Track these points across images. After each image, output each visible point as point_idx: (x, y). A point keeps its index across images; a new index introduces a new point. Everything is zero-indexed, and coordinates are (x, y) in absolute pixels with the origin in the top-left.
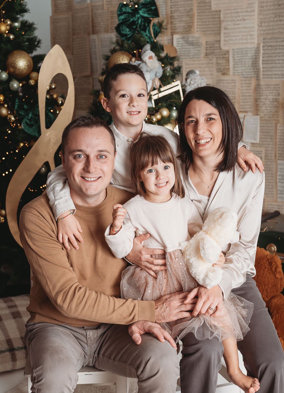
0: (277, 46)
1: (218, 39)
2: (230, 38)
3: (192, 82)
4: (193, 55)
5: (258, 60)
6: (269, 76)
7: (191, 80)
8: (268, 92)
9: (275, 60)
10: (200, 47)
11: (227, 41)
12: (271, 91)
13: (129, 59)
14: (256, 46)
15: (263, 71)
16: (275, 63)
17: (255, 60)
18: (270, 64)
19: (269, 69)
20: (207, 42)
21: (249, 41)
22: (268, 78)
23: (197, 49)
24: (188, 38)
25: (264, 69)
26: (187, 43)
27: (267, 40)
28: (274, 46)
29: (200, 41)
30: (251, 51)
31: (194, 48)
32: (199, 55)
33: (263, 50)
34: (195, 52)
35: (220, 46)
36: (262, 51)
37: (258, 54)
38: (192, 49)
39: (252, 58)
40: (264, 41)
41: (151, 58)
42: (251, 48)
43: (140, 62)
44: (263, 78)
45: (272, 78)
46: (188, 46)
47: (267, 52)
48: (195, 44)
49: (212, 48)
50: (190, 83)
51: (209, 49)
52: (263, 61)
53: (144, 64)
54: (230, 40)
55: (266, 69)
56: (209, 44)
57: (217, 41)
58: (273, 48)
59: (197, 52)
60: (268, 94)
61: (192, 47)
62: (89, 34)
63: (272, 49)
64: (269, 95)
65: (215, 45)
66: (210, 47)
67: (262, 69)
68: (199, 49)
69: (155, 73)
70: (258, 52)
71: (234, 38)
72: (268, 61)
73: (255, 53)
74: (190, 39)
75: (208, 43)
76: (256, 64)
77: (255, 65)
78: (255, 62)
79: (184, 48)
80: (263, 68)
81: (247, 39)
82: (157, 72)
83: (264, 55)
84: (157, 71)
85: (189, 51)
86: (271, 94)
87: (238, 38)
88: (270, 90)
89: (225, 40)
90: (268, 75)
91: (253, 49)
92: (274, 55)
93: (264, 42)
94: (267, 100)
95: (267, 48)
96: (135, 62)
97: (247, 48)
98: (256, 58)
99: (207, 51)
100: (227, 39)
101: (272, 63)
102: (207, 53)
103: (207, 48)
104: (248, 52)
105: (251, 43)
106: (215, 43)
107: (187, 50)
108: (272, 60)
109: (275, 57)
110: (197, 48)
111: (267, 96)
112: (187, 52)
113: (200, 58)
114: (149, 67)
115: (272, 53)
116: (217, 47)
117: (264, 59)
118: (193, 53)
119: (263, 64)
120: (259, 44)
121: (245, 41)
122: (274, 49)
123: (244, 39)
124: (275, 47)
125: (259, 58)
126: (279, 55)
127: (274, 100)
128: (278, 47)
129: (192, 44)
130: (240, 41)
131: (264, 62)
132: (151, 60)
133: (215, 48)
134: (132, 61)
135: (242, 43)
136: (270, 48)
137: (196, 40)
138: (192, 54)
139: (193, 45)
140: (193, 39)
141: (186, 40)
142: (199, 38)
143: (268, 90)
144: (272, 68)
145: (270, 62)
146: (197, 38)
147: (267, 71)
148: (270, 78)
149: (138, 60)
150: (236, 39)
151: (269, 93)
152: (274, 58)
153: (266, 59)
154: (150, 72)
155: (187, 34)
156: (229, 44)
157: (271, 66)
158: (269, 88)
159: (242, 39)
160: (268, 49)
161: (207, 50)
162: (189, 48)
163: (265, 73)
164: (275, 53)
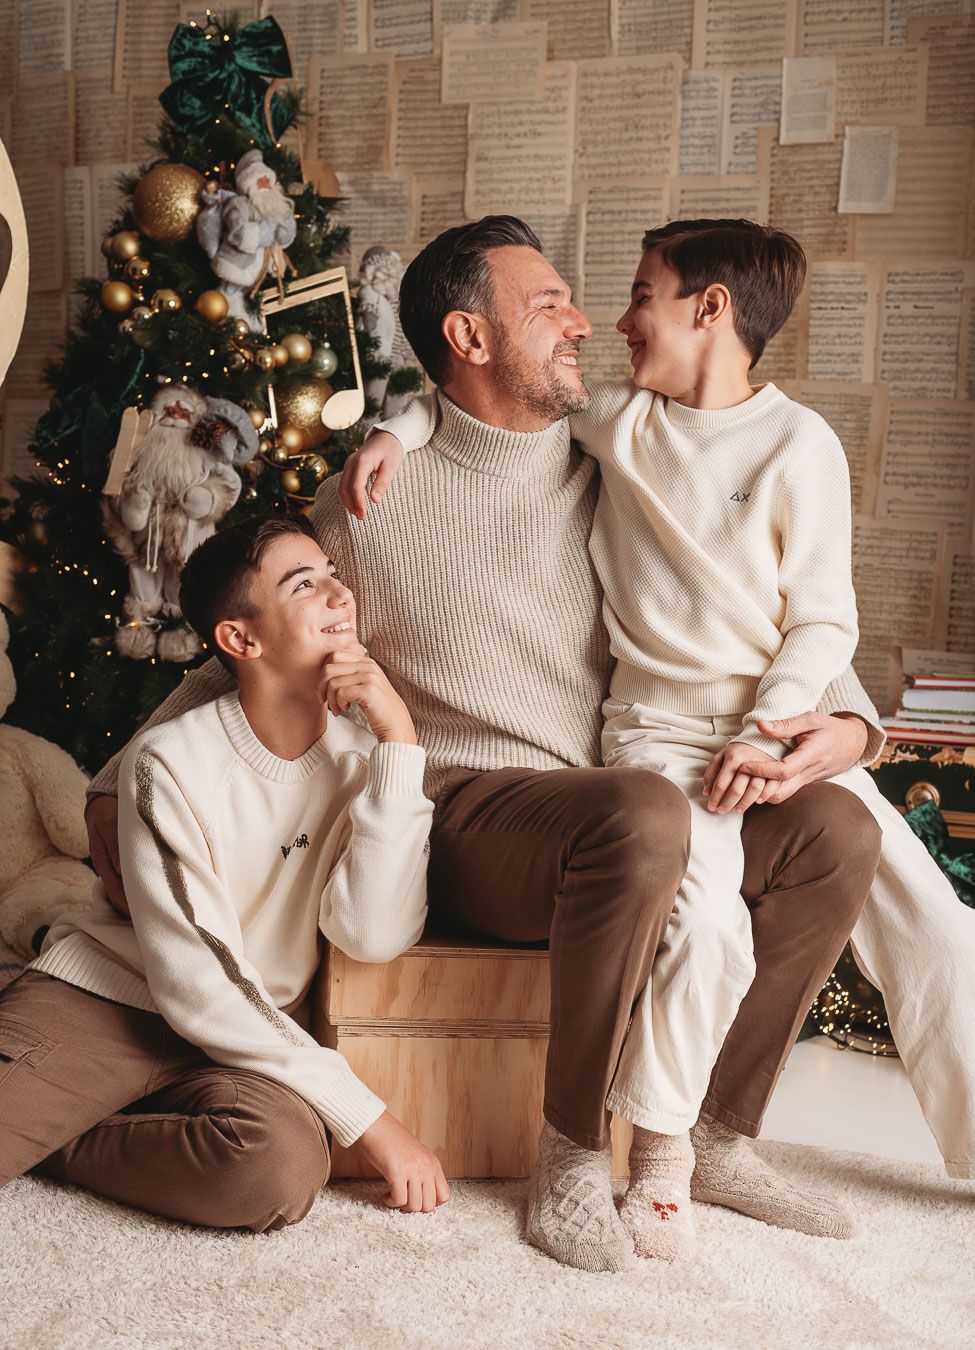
0: (627, 212)
1: (460, 189)
2: (493, 186)
3: (379, 275)
4: (383, 235)
5: (572, 251)
6: (602, 300)
7: (378, 269)
8: (602, 344)
9: (623, 253)
10: (404, 212)
11: (483, 195)
12: (609, 344)
13: (198, 185)
14: (568, 212)
15: (586, 284)
16: (622, 262)
17: (563, 251)
18: (607, 263)
19: (605, 279)
20: (424, 197)
21: (548, 196)
22: (600, 304)
23: (395, 217)
24: (368, 184)
25: (589, 280)
26: (366, 198)
27: (601, 196)
28: (620, 212)
29: (405, 193)
30: (554, 226)
31: (385, 214)
32: (398, 234)
33: (588, 222)
34: (388, 224)
35: (463, 209)
36: (584, 227)
37: (573, 235)
38: (381, 217)
39: (556, 247)
40: (592, 197)
41: (263, 183)
42: (555, 217)
43: (231, 194)
44: (586, 304)
45: (611, 304)
46: (370, 206)
47: (599, 228)
48: (389, 202)
49: (440, 216)
50: (375, 277)
51: (430, 216)
52: (587, 254)
53: (243, 198)
54: (493, 191)
55: (596, 279)
56: (431, 204)
57: (454, 194)
58: (616, 217)
59: (395, 224)
60: (600, 352)
61: (382, 210)
62: (63, 165)
63: (612, 222)
64: (603, 356)
65: (450, 207)
66: (434, 212)
67: (583, 279)
68: (402, 216)
69: (274, 227)
70: (573, 228)
71: (505, 187)
72: (602, 254)
73: (564, 232)
74: (376, 187)
75: (426, 200)
76: (565, 262)
77: (563, 266)
78: (563, 259)
79: (357, 214)
80: (586, 275)
81: (541, 190)
82: (279, 226)
83: (590, 239)
84: (282, 223)
85: (371, 222)
86: (607, 352)
87: (516, 186)
88: (604, 341)
89: (477, 192)
90: (601, 296)
91: (561, 221)
92: (618, 238)
93: (590, 201)
94: (596, 370)
95: (598, 216)
96: (216, 192)
97: (541, 217)
98: (566, 247)
99: (424, 224)
100: (485, 187)
101: (613, 262)
102: (423, 229)
103: (423, 213)
104: (545, 229)
105: (554, 202)
106: (448, 199)
107: (365, 217)
108: (613, 253)
109: (622, 242)
110: (395, 212)
111: (596, 356)
112: (365, 225)
113: (403, 242)
114: (258, 209)
115: (614, 234)
116: (453, 211)
117: (591, 248)
118: (383, 228)
119: (586, 263)
120: (576, 206)
121: (535, 196)
122: (619, 221)
123: (534, 191)
124: (623, 215)
125: (575, 247)
126: (632, 237)
127: (616, 369)
128: (631, 216)
129: (380, 201)
130: (523, 196)
131: (589, 259)
132: (263, 190)
133: (448, 215)
134: (207, 190)
135: (527, 203)
136: (608, 217)
137: (394, 190)
138: (380, 232)
139: (383, 205)
140: (384, 187)
141: (364, 187)
142: (402, 183)
143: (600, 340)
144: (611, 275)
145: (606, 258)
146: (395, 183)
147: (598, 284)
148: (606, 304)
149: (226, 188)
150: (512, 190)
151: (603, 348)
152: (618, 248)
153: (597, 248)
154: (260, 222)
155: (364, 170)
156: (492, 202)
157: (609, 268)
158: (605, 333)
159: (527, 190)
160: (603, 222)
161: (423, 220)
162: (371, 214)
163: (593, 290)
164: (622, 233)
